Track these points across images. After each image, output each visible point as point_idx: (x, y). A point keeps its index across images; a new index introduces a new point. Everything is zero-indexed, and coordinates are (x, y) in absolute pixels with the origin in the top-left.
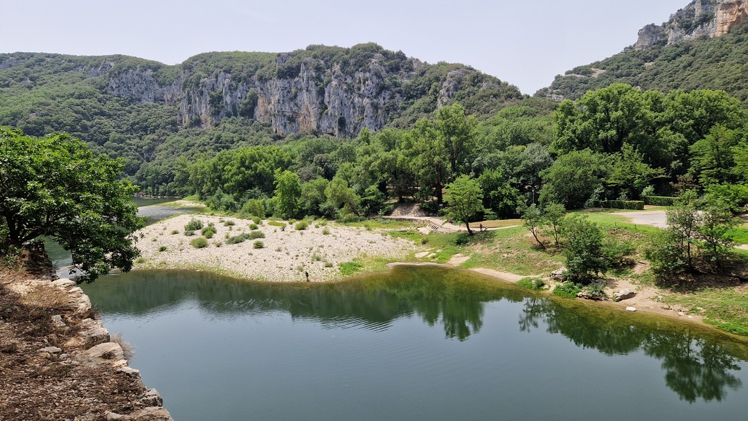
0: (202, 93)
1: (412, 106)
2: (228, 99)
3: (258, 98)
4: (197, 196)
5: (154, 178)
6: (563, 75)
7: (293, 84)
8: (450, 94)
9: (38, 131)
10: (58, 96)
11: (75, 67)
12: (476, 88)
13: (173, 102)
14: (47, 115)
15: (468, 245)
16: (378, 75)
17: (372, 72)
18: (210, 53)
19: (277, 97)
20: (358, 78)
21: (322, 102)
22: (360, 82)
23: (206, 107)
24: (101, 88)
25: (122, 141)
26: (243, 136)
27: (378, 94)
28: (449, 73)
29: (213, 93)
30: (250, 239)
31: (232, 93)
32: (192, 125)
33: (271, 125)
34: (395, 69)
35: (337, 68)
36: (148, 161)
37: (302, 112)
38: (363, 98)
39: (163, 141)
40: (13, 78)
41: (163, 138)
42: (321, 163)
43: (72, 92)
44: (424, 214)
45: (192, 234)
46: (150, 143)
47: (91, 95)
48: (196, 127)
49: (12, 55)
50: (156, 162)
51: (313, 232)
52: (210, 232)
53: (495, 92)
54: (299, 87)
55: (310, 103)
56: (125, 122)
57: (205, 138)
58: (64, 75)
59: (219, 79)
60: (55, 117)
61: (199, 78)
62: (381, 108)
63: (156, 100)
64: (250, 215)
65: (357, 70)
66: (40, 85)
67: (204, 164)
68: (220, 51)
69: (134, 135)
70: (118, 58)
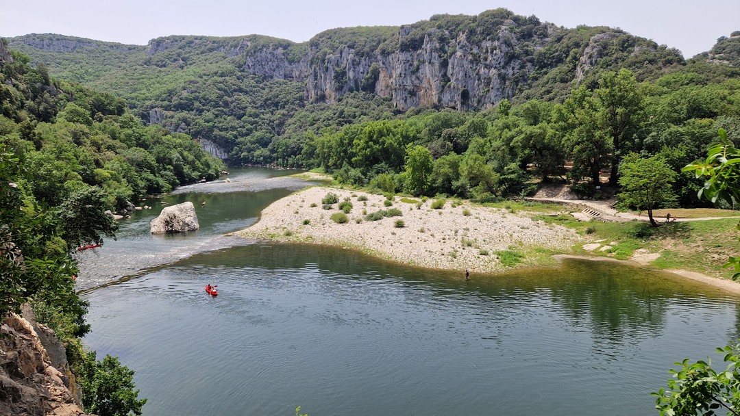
0: (327, 69)
1: (546, 76)
2: (351, 74)
3: (379, 72)
4: (322, 168)
5: (284, 151)
6: (729, 36)
7: (415, 57)
8: (593, 62)
9: (189, 106)
10: (205, 75)
11: (218, 48)
12: (625, 54)
13: (301, 78)
14: (196, 92)
15: (652, 239)
16: (507, 43)
17: (501, 40)
18: (335, 29)
19: (399, 71)
20: (485, 47)
21: (445, 75)
22: (487, 52)
23: (331, 83)
24: (240, 66)
25: (256, 116)
26: (364, 110)
27: (507, 63)
28: (593, 37)
29: (337, 69)
30: (388, 217)
31: (355, 68)
32: (317, 101)
33: (391, 99)
34: (527, 36)
35: (462, 37)
36: (279, 135)
37: (424, 86)
38: (489, 69)
39: (292, 116)
40: (169, 59)
41: (291, 113)
42: (450, 138)
43: (215, 71)
44: (576, 197)
45: (330, 208)
46: (281, 118)
47: (231, 73)
48: (321, 102)
49: (168, 38)
50: (286, 135)
51: (451, 213)
52: (347, 207)
53: (651, 57)
54: (421, 60)
55: (432, 76)
56: (260, 98)
57: (329, 113)
58: (209, 55)
59: (344, 54)
60: (201, 95)
61: (325, 54)
62: (509, 79)
63: (285, 77)
64: (380, 191)
65: (484, 39)
66: (190, 64)
67: (331, 139)
68: (344, 27)
69: (267, 110)
70: (254, 38)
